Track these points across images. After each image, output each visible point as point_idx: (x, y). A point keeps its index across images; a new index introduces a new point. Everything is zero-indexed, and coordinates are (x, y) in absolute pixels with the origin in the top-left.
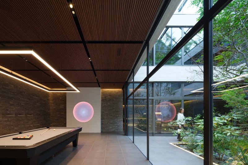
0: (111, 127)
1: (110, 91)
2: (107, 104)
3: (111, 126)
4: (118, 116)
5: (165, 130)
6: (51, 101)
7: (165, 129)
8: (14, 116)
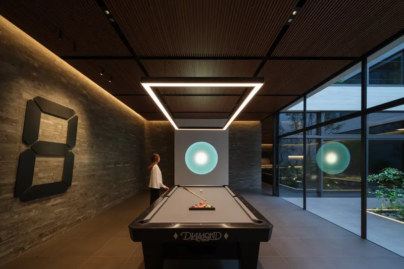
0: (242, 182)
1: (242, 124)
2: (236, 144)
3: (242, 180)
4: (253, 164)
5: (328, 187)
6: (146, 141)
7: (328, 185)
8: (113, 166)
